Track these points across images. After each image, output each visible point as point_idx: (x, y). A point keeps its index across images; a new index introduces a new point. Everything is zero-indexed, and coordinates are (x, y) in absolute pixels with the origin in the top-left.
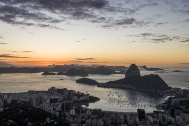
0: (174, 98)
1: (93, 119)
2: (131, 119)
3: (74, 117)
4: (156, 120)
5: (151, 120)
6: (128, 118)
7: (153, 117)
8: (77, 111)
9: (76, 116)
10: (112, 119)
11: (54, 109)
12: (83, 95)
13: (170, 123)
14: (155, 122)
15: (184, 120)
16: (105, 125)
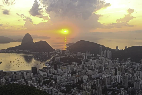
0: (56, 57)
2: (27, 75)
4: (45, 73)
5: (42, 73)
6: (25, 74)
7: (43, 71)
10: (12, 77)
13: (54, 74)
14: (44, 75)
15: (63, 71)
16: (7, 82)
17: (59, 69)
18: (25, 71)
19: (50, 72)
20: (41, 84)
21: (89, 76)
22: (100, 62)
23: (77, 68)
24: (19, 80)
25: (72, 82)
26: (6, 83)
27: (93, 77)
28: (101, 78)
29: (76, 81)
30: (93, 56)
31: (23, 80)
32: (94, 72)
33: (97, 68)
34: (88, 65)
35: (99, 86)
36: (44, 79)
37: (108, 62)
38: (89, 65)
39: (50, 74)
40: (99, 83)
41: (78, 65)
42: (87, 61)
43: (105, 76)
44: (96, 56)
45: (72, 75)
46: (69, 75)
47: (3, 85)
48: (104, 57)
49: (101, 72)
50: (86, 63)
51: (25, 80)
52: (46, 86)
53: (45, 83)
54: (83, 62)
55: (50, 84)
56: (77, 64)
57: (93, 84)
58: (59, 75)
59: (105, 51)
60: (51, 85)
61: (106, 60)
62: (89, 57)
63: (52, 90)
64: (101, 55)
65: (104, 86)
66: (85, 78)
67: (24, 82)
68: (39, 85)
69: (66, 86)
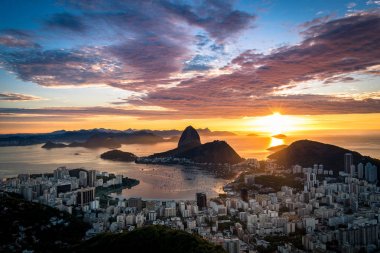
0: (247, 173)
1: (128, 213)
2: (186, 208)
3: (97, 212)
4: (222, 207)
5: (216, 207)
6: (183, 207)
7: (219, 203)
8: (103, 203)
9: (100, 212)
10: (158, 211)
11: (64, 203)
12: (112, 177)
13: (241, 210)
14: (220, 211)
15: (260, 204)
16: (148, 221)
17: (252, 201)
18: (182, 201)
19: (233, 206)
20: (215, 229)
21: (320, 219)
22: (347, 189)
23: (293, 201)
24: (170, 217)
25: (280, 230)
26: (146, 222)
27: (331, 222)
28: (349, 225)
29: (290, 228)
30: (329, 176)
31: (179, 219)
32: (332, 212)
33: (341, 203)
34: (317, 195)
35: (346, 244)
36: (220, 218)
37: (368, 190)
38: (321, 195)
39: (232, 210)
40: (345, 238)
41: (294, 193)
42: (316, 186)
43: (361, 222)
44: (336, 175)
45: (280, 215)
46: (275, 214)
47: (140, 226)
48: (357, 177)
49: (349, 212)
50: (313, 189)
51: (183, 219)
52: (225, 235)
53: (221, 228)
54: (306, 188)
55: (232, 230)
56: (291, 190)
57: (330, 240)
58: (251, 212)
59: (360, 165)
60: (235, 233)
61: (362, 185)
62: (321, 178)
63: (236, 244)
64: (349, 172)
65: (358, 247)
66: (311, 223)
67: (180, 224)
68: (209, 230)
69: (267, 239)
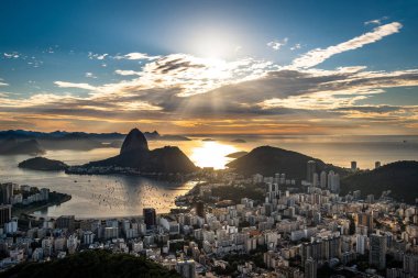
0: (204, 184)
1: (57, 236)
2: (131, 227)
3: (15, 236)
4: (175, 224)
5: (167, 224)
6: (127, 226)
7: (170, 220)
8: (23, 225)
9: (19, 236)
10: (96, 232)
12: (34, 191)
13: (197, 226)
14: (172, 229)
15: (218, 219)
16: (83, 245)
17: (208, 215)
18: (126, 218)
19: (187, 221)
20: (166, 250)
21: (282, 233)
22: (310, 200)
23: (254, 214)
24: (111, 239)
25: (240, 247)
26: (80, 246)
27: (293, 236)
28: (312, 239)
29: (251, 245)
30: (291, 185)
31: (122, 240)
32: (294, 224)
33: (304, 215)
34: (279, 207)
35: (310, 259)
36: (172, 238)
37: (331, 200)
38: (283, 207)
39: (186, 228)
40: (308, 252)
41: (255, 205)
42: (278, 197)
43: (324, 234)
44: (298, 184)
45: (240, 231)
46: (234, 230)
47: (72, 251)
48: (319, 187)
49: (313, 225)
50: (275, 200)
51: (127, 240)
52: (177, 256)
53: (174, 249)
54: (267, 199)
55: (186, 251)
56: (252, 203)
57: (293, 255)
58: (208, 229)
59: (323, 173)
60: (190, 254)
61: (325, 195)
62: (283, 188)
63: (191, 266)
64: (312, 181)
65: (321, 262)
66: (273, 237)
67: (124, 246)
68: (159, 252)
69: (225, 259)
